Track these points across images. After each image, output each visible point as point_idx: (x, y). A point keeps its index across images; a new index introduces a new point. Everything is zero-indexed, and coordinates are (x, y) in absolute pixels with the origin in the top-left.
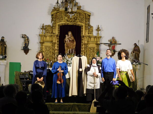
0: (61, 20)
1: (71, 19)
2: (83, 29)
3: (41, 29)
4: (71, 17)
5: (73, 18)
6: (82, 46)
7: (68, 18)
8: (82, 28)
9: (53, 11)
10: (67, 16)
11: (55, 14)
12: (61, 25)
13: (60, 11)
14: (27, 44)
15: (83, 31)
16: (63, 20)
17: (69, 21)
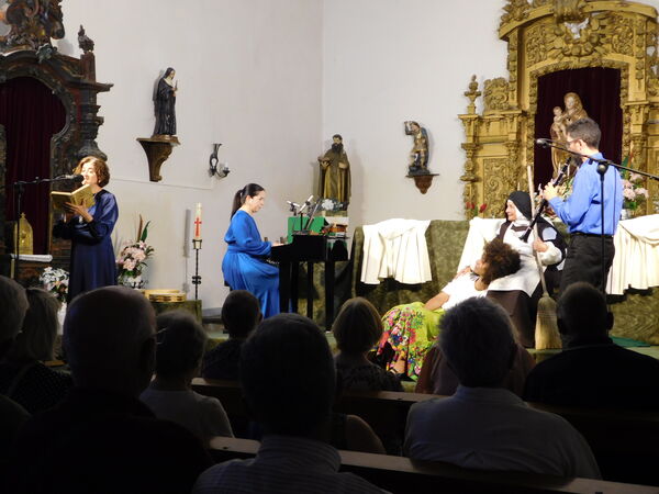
0: (542, 53)
1: (576, 43)
2: (627, 77)
3: (466, 94)
4: (578, 36)
5: (583, 39)
6: (625, 149)
7: (567, 42)
8: (623, 74)
9: (506, 20)
10: (561, 35)
11: (516, 33)
12: (541, 72)
13: (530, 19)
14: (423, 155)
15: (627, 88)
16: (549, 54)
17: (570, 55)
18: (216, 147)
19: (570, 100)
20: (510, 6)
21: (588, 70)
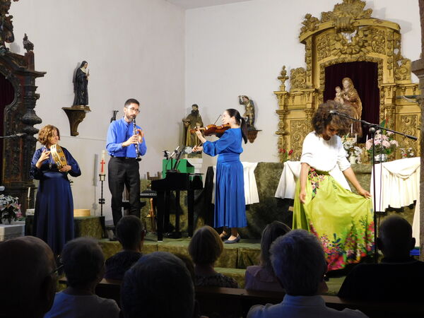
0: (327, 52)
1: (349, 46)
2: (382, 68)
3: (279, 78)
4: (350, 41)
5: (354, 43)
6: (381, 114)
7: (343, 45)
8: (379, 66)
9: (304, 30)
10: (339, 41)
11: (310, 39)
12: (327, 64)
13: (320, 30)
14: (251, 118)
15: (382, 75)
16: (332, 52)
17: (346, 53)
18: (115, 113)
19: (346, 82)
20: (306, 22)
21: (357, 63)
